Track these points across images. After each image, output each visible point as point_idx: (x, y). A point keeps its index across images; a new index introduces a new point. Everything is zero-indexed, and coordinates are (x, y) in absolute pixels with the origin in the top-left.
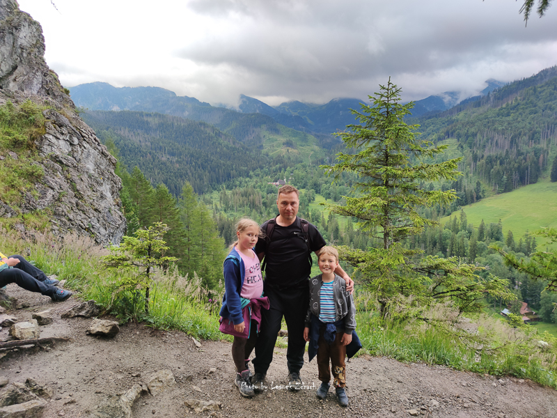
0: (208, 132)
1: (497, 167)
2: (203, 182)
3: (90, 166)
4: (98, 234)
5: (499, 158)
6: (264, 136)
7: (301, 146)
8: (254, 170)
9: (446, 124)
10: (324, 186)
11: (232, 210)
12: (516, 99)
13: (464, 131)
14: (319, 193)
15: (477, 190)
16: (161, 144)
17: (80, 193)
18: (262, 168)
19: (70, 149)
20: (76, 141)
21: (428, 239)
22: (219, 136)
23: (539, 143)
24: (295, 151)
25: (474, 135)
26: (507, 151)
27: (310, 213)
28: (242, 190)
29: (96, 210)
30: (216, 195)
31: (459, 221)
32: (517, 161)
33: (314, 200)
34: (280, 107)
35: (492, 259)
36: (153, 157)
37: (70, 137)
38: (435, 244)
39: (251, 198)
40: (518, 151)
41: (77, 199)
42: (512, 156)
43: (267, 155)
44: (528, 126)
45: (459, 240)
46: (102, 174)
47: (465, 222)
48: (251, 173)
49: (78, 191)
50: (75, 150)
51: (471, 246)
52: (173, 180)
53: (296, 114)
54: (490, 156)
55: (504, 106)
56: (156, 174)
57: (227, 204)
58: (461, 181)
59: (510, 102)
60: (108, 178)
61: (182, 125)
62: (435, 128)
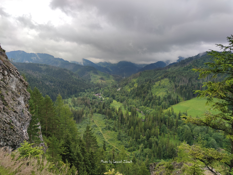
0: (68, 73)
1: (184, 90)
2: (65, 94)
3: (13, 87)
4: (15, 126)
5: (185, 87)
6: (92, 75)
7: (107, 79)
8: (87, 89)
9: (164, 73)
10: (117, 96)
11: (77, 106)
12: (190, 64)
13: (171, 76)
14: (115, 99)
15: (177, 99)
16: (47, 78)
17: (6, 102)
18: (90, 88)
19: (2, 77)
20: (6, 73)
21: (159, 119)
22: (72, 75)
23: (199, 81)
24: (104, 82)
25: (175, 77)
26: (188, 84)
27: (111, 108)
28: (81, 97)
29: (15, 112)
30: (70, 100)
31: (171, 111)
32: (191, 88)
33: (112, 102)
34: (98, 64)
35: (184, 127)
36: (42, 83)
37: (3, 71)
38: (162, 121)
39: (86, 101)
40: (192, 84)
41: (4, 106)
42: (190, 86)
43: (93, 83)
44: (195, 74)
45: (171, 119)
46: (20, 91)
47: (173, 112)
48: (86, 90)
49: (5, 101)
50: (5, 78)
51: (176, 122)
52: (51, 93)
53: (105, 67)
54: (181, 86)
55: (186, 66)
56: (44, 90)
57: (74, 103)
58: (171, 95)
59: (188, 65)
60: (23, 94)
61: (56, 69)
62: (160, 74)
